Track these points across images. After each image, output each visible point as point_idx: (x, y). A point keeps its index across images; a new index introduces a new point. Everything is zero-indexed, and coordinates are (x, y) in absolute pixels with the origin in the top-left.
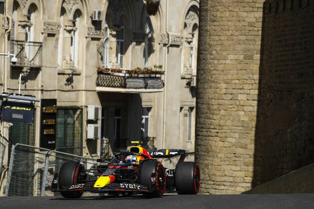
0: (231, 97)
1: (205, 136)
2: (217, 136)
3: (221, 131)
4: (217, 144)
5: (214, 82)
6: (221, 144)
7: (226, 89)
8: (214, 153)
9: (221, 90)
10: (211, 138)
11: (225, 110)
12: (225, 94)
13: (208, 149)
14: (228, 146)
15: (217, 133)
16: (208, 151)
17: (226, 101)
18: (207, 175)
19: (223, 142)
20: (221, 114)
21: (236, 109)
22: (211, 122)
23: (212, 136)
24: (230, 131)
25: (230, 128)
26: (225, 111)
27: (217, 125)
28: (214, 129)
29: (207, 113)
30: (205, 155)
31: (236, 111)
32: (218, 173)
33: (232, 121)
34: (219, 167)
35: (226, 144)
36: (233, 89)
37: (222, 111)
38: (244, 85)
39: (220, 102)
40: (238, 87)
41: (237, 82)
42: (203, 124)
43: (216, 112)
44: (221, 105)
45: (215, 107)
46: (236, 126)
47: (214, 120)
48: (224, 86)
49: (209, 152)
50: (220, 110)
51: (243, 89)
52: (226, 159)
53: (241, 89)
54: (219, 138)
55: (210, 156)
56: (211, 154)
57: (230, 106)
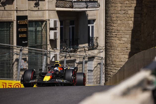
0: (124, 12)
1: (109, 37)
2: (116, 37)
3: (118, 34)
4: (116, 42)
5: (114, 3)
6: (119, 41)
7: (121, 7)
8: (115, 48)
9: (118, 8)
10: (112, 38)
11: (121, 21)
12: (120, 10)
13: (111, 45)
14: (123, 43)
15: (116, 35)
16: (111, 46)
17: (121, 15)
18: (111, 61)
19: (120, 40)
20: (118, 23)
21: (127, 20)
22: (112, 28)
23: (113, 37)
24: (124, 33)
25: (124, 31)
26: (120, 21)
27: (116, 30)
28: (114, 32)
29: (110, 22)
30: (109, 49)
31: (127, 21)
32: (117, 60)
33: (125, 27)
34: (117, 56)
35: (122, 42)
36: (125, 7)
37: (119, 21)
38: (132, 4)
39: (118, 15)
40: (128, 5)
41: (128, 2)
42: (108, 30)
43: (115, 22)
44: (118, 17)
45: (115, 19)
46: (127, 31)
47: (114, 27)
48: (120, 5)
49: (112, 47)
50: (118, 21)
51: (131, 7)
52: (122, 51)
53: (130, 7)
54: (117, 38)
55: (112, 50)
56: (113, 48)
57: (123, 18)
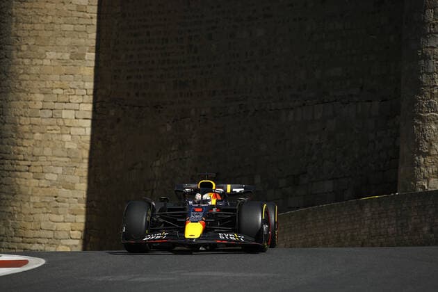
0: (50, 113)
1: (8, 171)
2: (29, 171)
3: (34, 163)
4: (28, 183)
5: (24, 91)
6: (35, 182)
7: (44, 101)
8: (24, 196)
9: (35, 103)
10: (19, 174)
11: (42, 133)
12: (41, 109)
13: (12, 190)
14: (46, 186)
15: (29, 166)
16: (14, 192)
17: (44, 120)
18: (11, 229)
19: (39, 179)
20: (36, 138)
21: (59, 132)
22: (18, 150)
23: (20, 171)
24: (50, 163)
25: (49, 158)
26: (41, 135)
27: (29, 155)
28: (24, 160)
29: (12, 136)
30: (7, 199)
31: (58, 134)
32: (29, 226)
33: (53, 149)
34: (32, 216)
35: (43, 183)
36: (55, 102)
37: (38, 134)
38: (70, 97)
39: (34, 120)
40: (61, 99)
41: (60, 91)
42: (6, 153)
43: (27, 136)
44: (35, 125)
45: (26, 128)
46: (59, 157)
47: (25, 146)
48: (40, 97)
49: (15, 194)
50: (34, 133)
51: (70, 102)
52: (42, 205)
53: (66, 102)
54: (32, 174)
55: (16, 201)
56: (19, 197)
57: (49, 128)
